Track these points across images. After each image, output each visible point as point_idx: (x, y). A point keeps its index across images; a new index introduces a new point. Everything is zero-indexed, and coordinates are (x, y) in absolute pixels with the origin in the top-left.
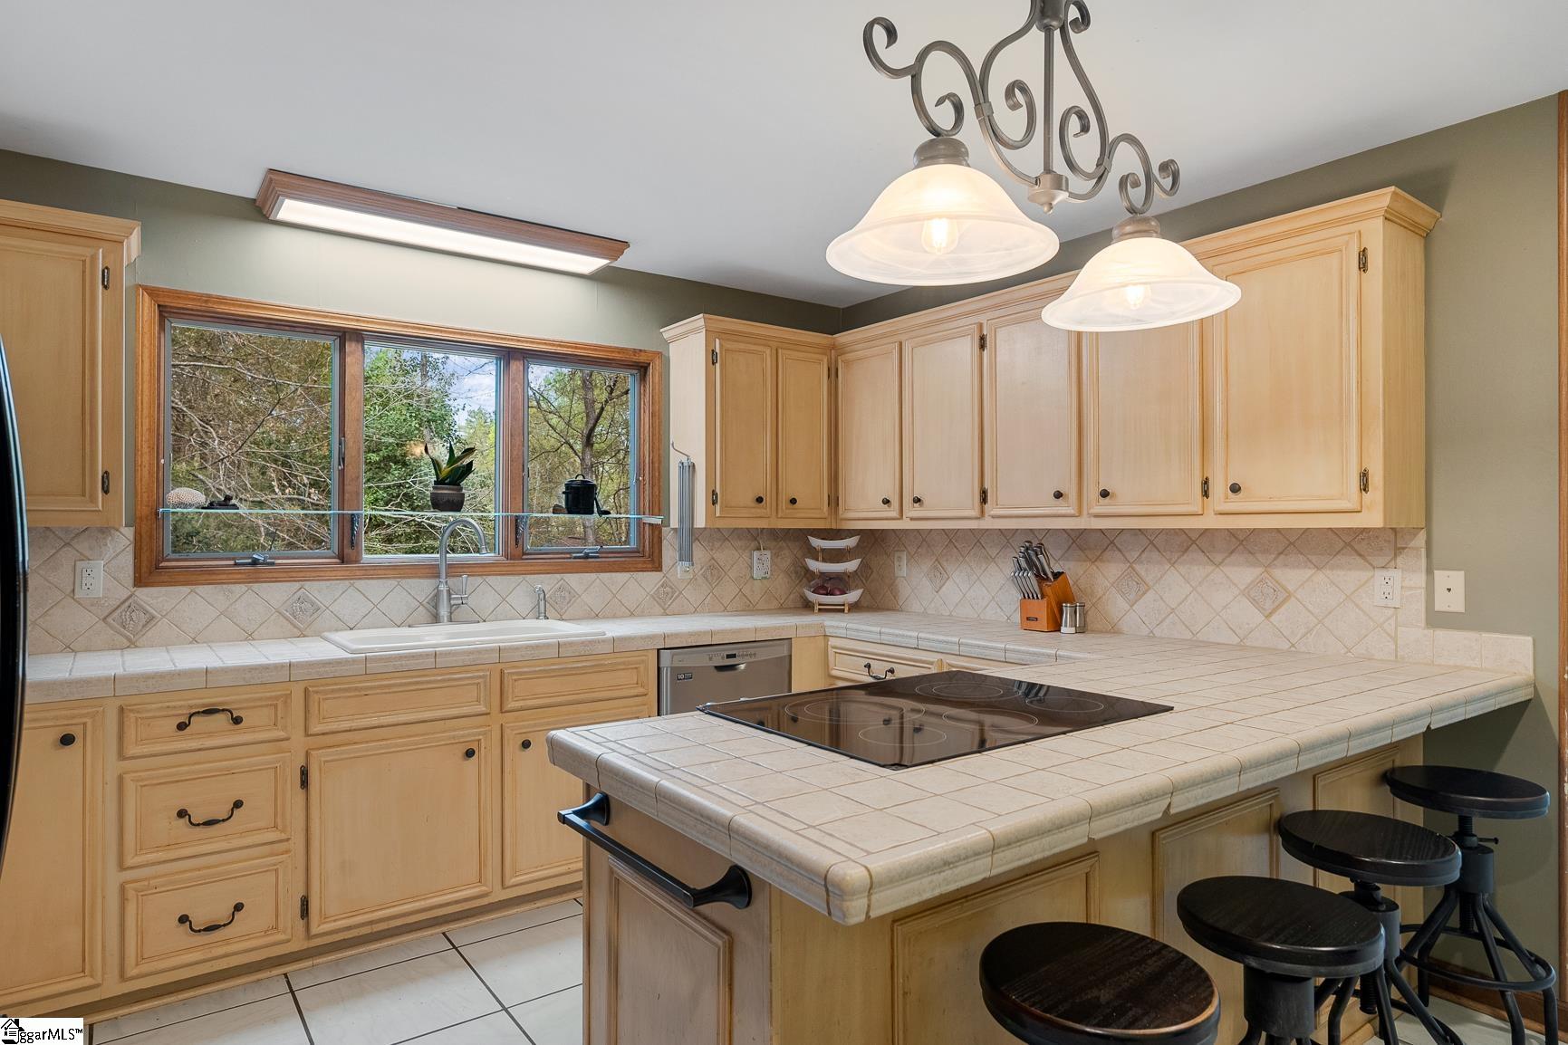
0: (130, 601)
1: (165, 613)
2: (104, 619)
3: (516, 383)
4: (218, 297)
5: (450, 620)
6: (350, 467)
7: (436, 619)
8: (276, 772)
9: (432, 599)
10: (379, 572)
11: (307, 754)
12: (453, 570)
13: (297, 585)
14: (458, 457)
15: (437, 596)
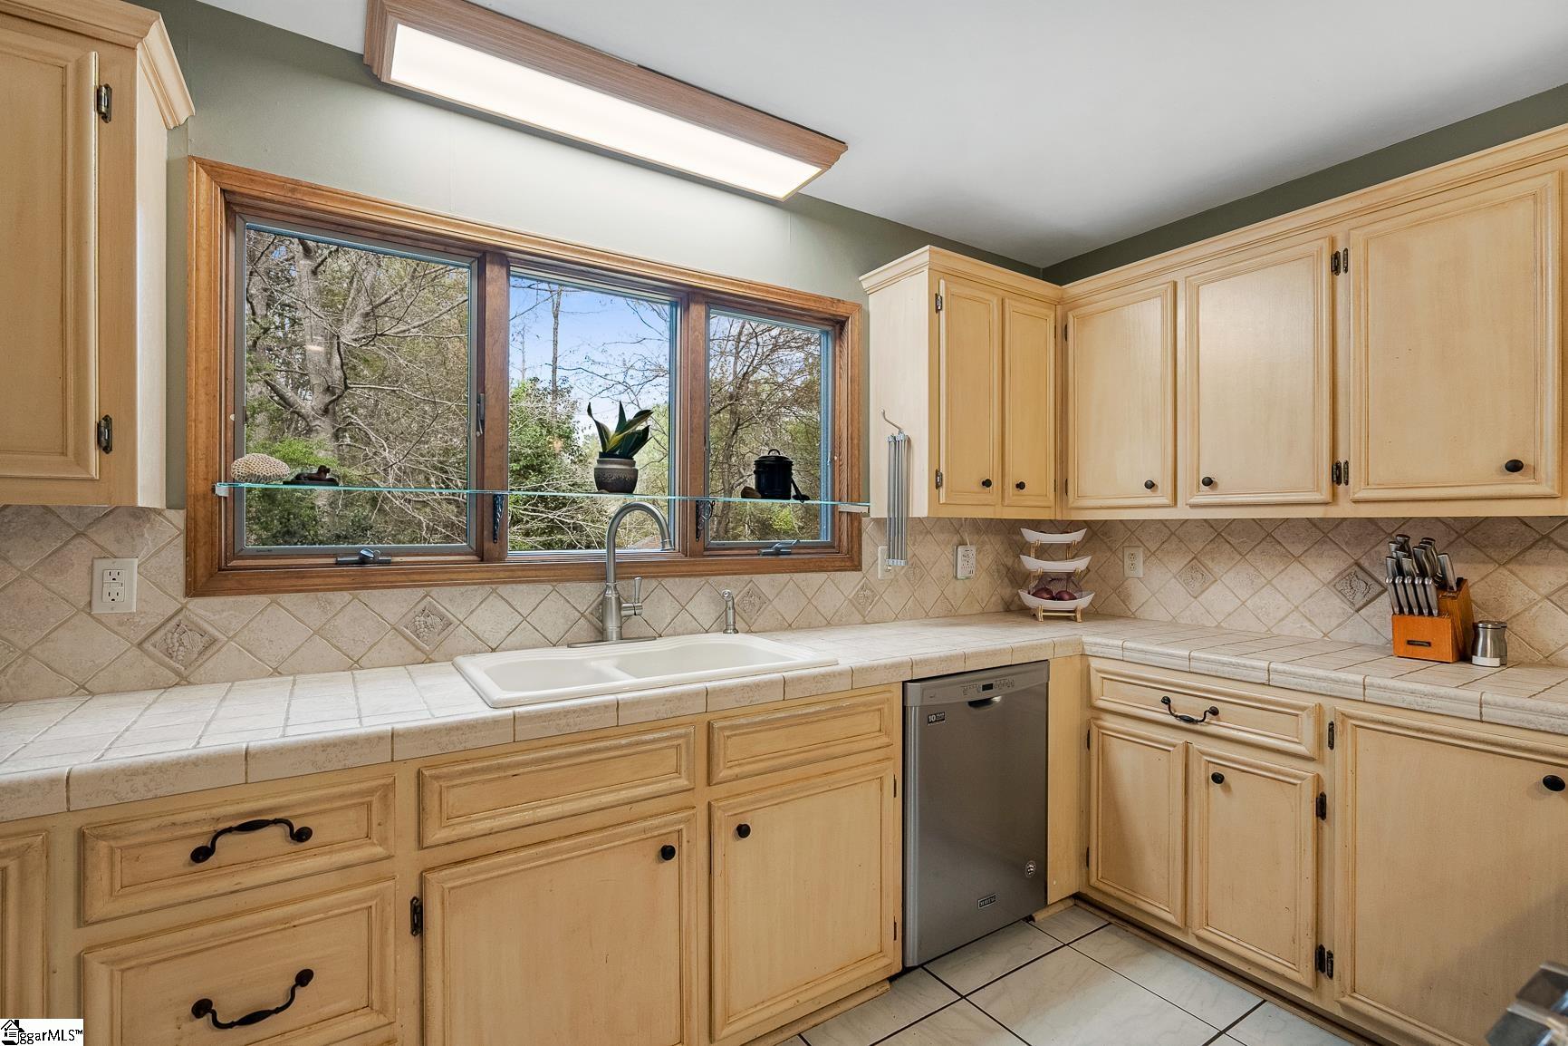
0: (180, 617)
1: (231, 634)
2: (140, 645)
3: (697, 333)
4: (310, 186)
5: (621, 638)
6: (491, 433)
7: (601, 636)
8: (369, 917)
9: (597, 609)
10: (530, 573)
11: (422, 880)
12: (624, 570)
13: (421, 592)
14: (631, 422)
15: (604, 603)
